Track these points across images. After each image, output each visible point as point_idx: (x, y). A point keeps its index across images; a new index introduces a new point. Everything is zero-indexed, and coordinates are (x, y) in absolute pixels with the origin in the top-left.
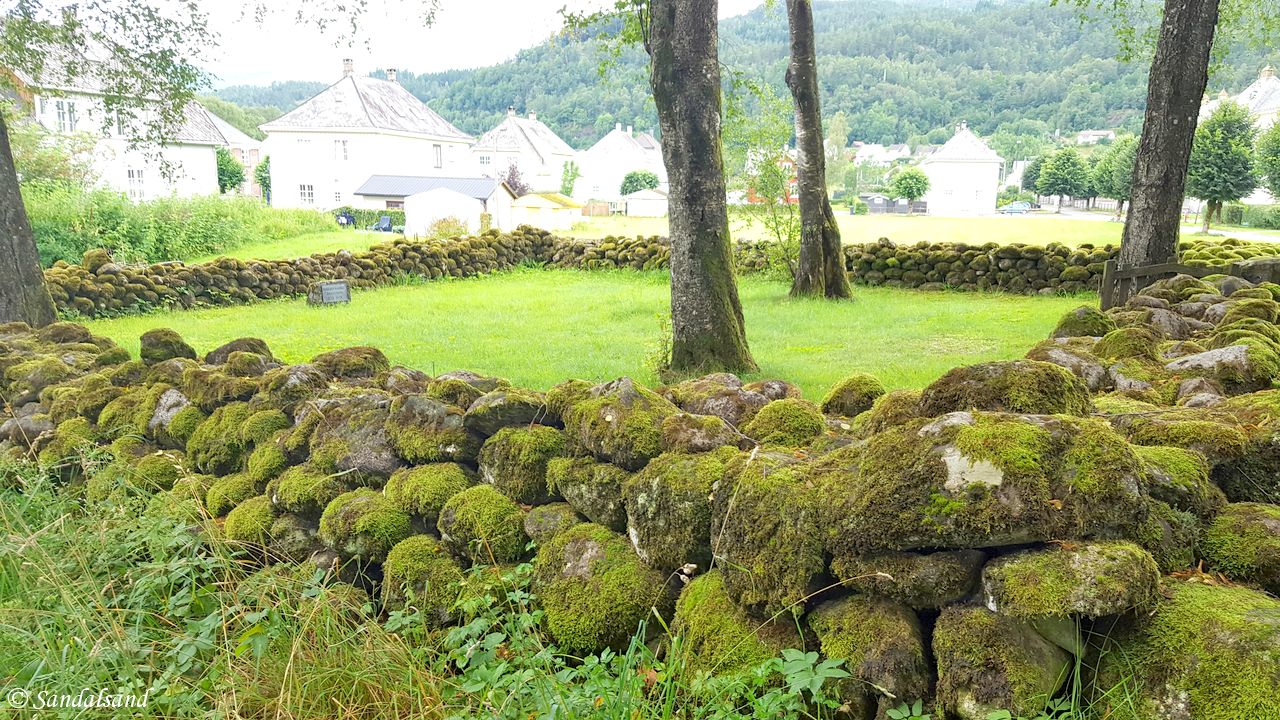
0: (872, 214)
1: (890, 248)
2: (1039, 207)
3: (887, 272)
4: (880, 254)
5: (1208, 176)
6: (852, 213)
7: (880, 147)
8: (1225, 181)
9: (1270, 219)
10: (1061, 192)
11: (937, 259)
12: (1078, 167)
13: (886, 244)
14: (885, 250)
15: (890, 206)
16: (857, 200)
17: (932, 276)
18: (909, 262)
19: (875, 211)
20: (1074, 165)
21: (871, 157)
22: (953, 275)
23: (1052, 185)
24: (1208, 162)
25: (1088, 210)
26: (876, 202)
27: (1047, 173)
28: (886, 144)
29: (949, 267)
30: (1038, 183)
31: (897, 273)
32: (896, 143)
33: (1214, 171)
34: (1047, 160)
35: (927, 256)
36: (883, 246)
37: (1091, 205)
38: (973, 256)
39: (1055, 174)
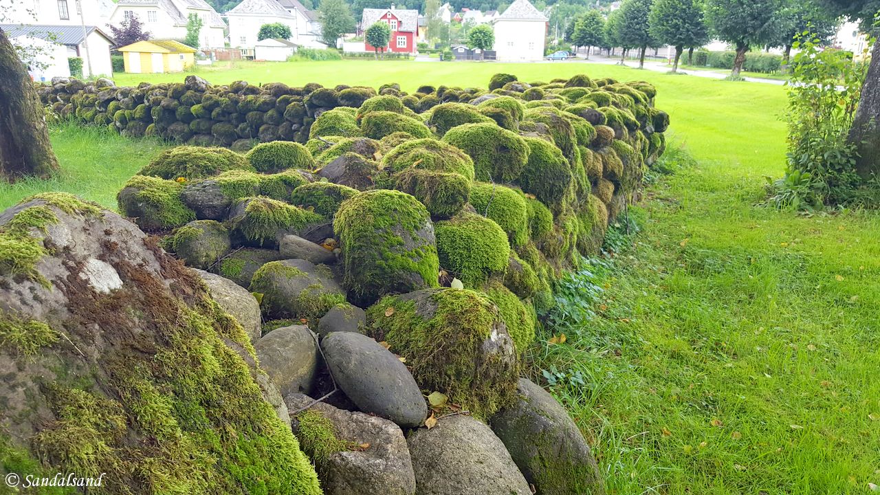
0: (457, 61)
1: (197, 90)
2: (575, 55)
3: (193, 125)
4: (183, 99)
5: (676, 26)
6: (442, 60)
7: (479, 12)
8: (688, 31)
9: (724, 61)
10: (589, 43)
11: (248, 107)
12: (600, 24)
13: (192, 85)
14: (189, 93)
15: (469, 55)
16: (447, 50)
17: (243, 130)
18: (217, 110)
19: (458, 58)
20: (597, 23)
21: (472, 19)
22: (266, 130)
23: (583, 38)
24: (676, 15)
25: (609, 57)
26: (459, 51)
27: (579, 29)
28: (483, 10)
29: (261, 118)
30: (573, 37)
31: (204, 125)
32: (491, 10)
33: (680, 22)
34: (579, 20)
35: (236, 102)
36: (188, 88)
37: (611, 54)
38: (287, 102)
39: (584, 30)
